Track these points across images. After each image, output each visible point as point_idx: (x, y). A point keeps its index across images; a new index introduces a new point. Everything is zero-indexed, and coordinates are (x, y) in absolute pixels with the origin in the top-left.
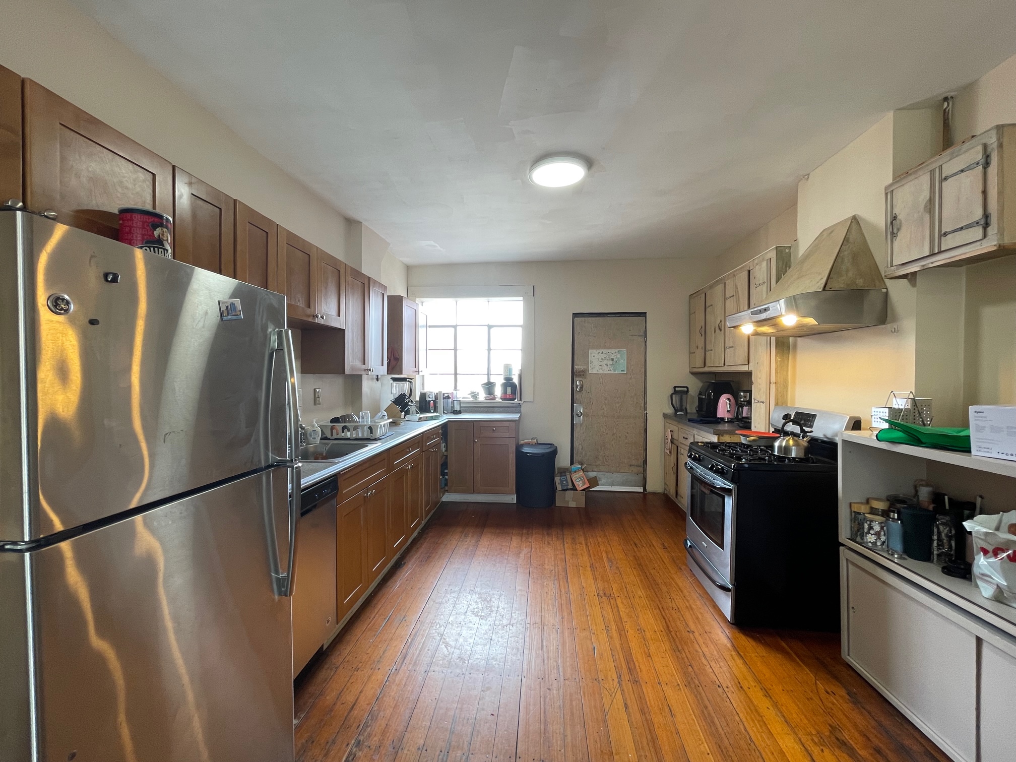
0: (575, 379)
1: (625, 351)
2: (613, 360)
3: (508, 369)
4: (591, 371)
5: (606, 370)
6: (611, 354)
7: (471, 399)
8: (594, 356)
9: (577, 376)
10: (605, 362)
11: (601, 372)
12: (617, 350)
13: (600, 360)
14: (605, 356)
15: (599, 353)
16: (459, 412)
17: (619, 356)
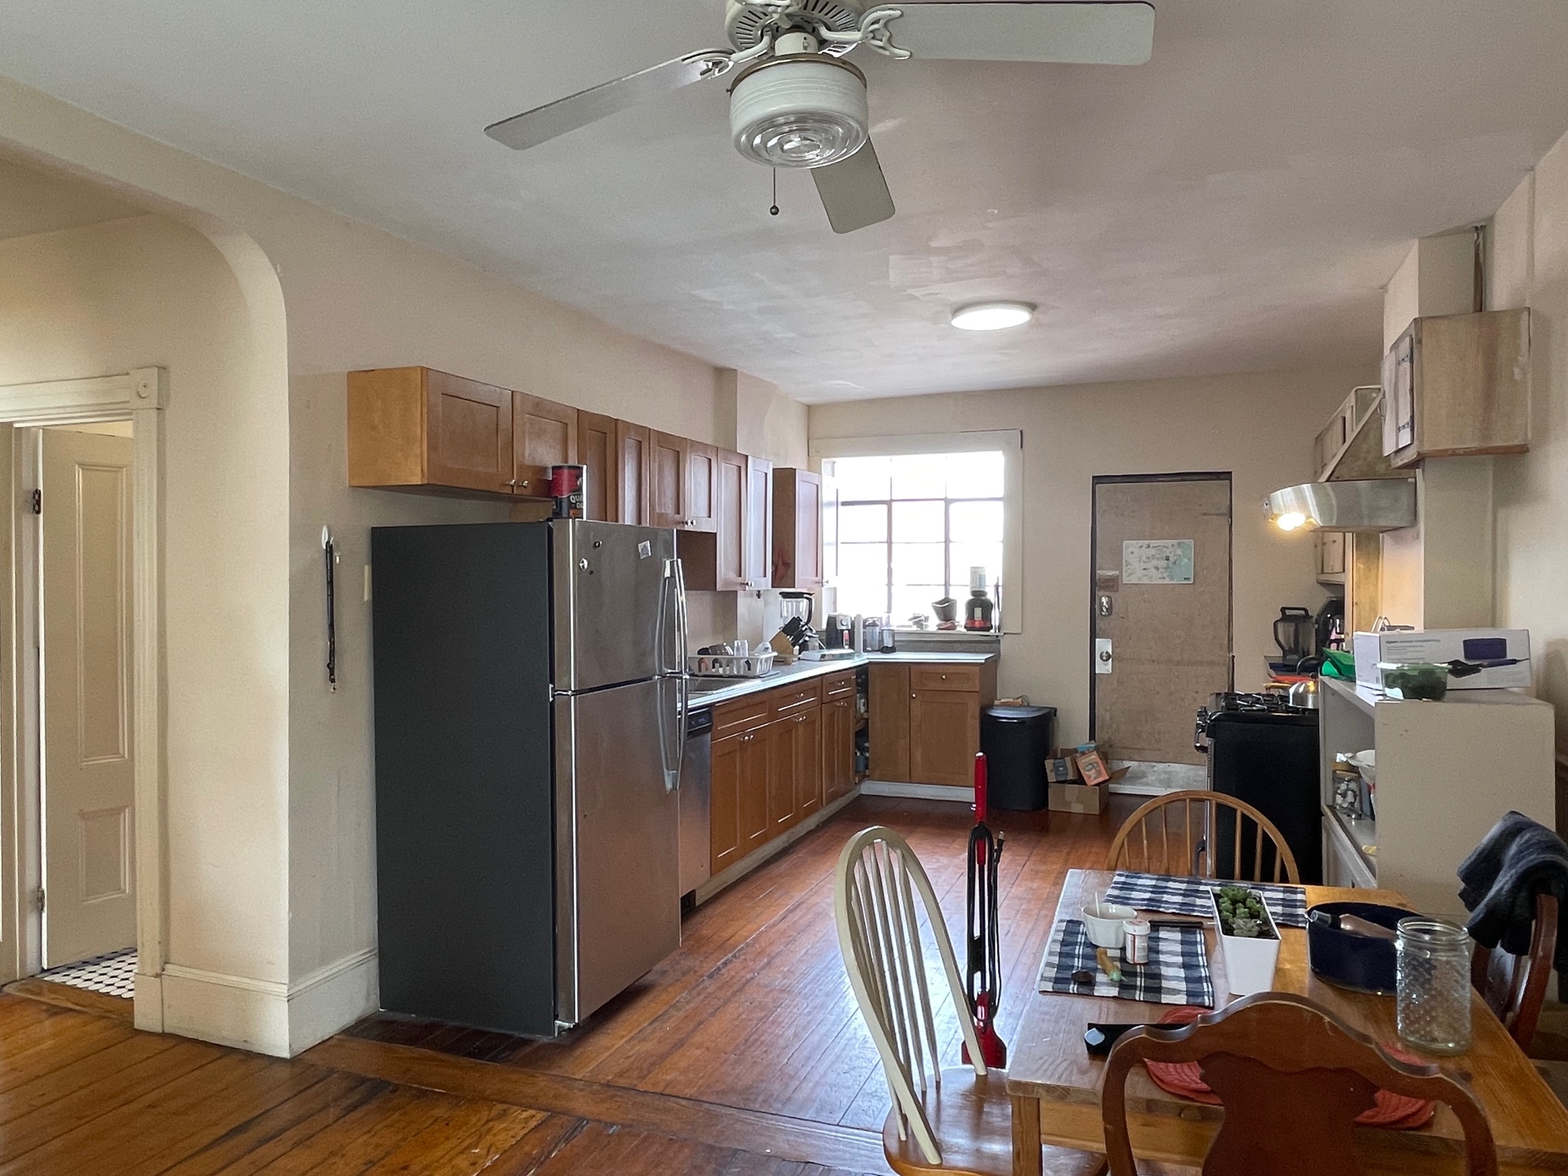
0: (1098, 593)
1: (1191, 542)
2: (1167, 559)
3: (977, 575)
4: (1127, 579)
5: (1155, 578)
6: (1165, 549)
7: (914, 628)
8: (1132, 553)
9: (1100, 588)
10: (1155, 562)
11: (1146, 581)
12: (1175, 542)
13: (1144, 559)
14: (1152, 551)
15: (1141, 547)
16: (892, 650)
17: (1179, 552)
